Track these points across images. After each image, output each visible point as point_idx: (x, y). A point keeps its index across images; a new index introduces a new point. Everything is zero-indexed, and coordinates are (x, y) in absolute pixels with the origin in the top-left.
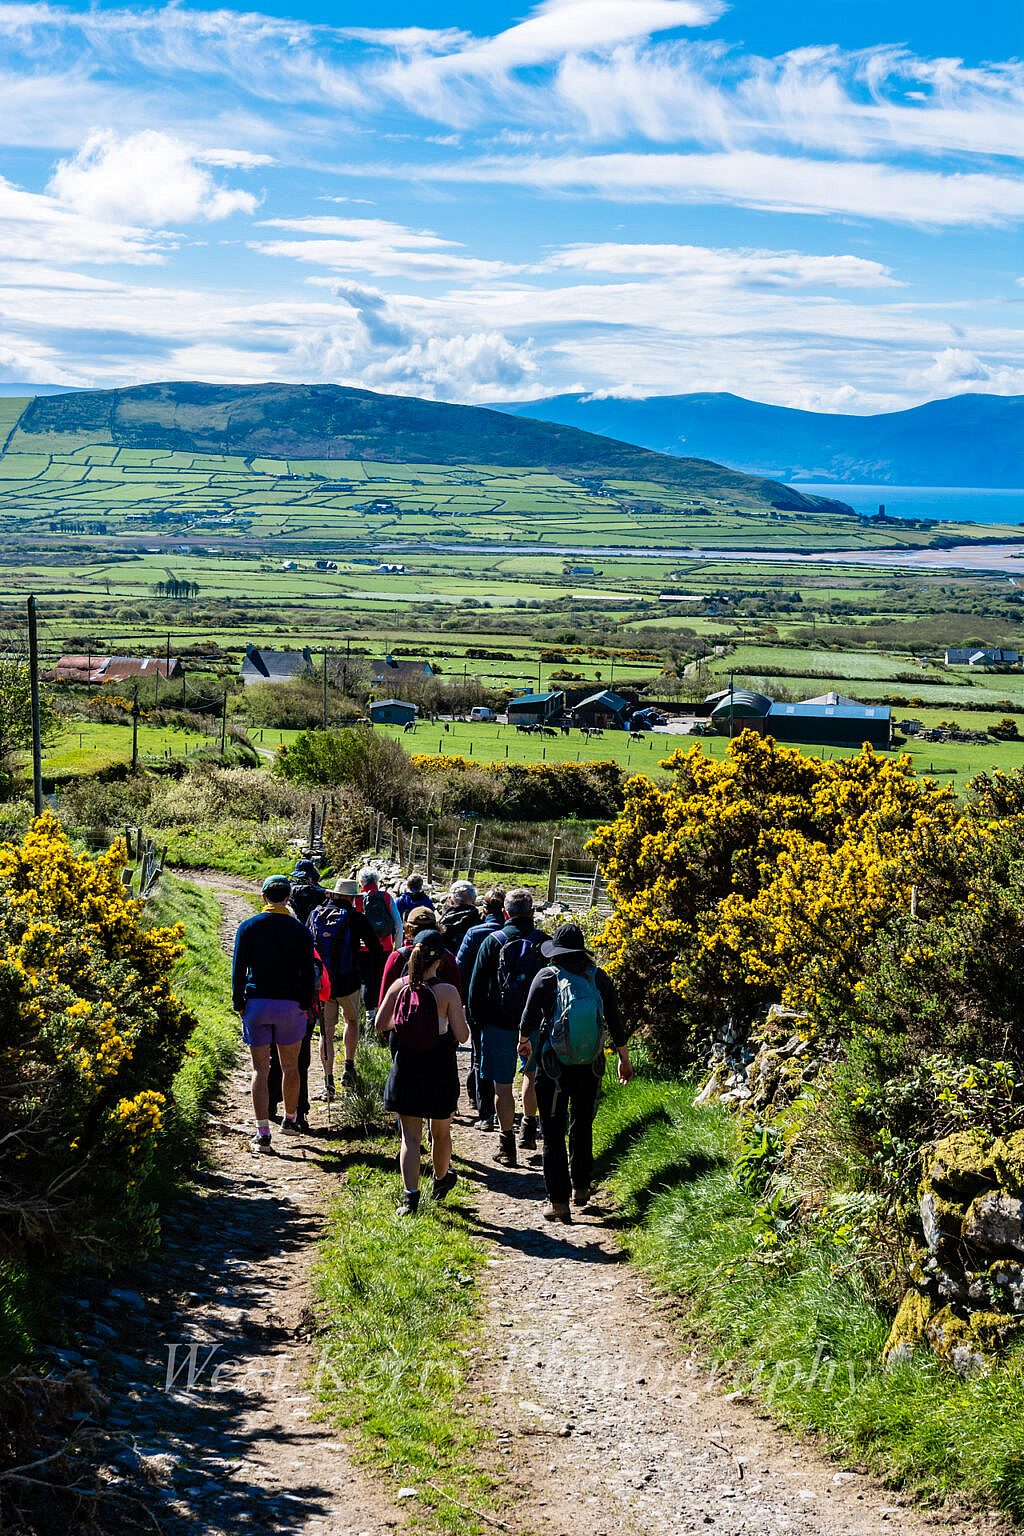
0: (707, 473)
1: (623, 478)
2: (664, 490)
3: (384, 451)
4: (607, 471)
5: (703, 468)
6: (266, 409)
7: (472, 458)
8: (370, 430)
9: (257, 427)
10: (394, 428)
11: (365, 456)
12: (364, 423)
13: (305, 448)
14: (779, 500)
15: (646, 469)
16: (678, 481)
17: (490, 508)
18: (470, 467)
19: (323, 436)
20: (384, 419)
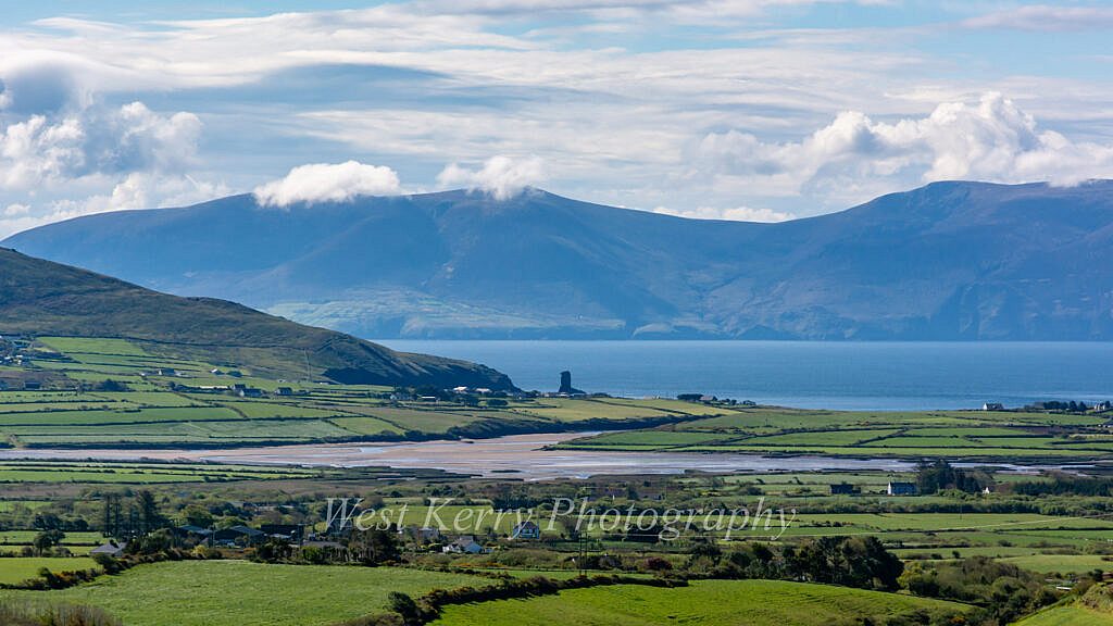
0: (223, 322)
1: (75, 334)
2: (141, 353)
4: (50, 321)
5: (219, 313)
14: (341, 364)
15: (120, 317)
16: (170, 337)
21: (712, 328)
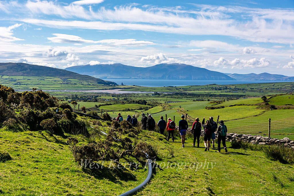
0: (87, 77)
2: (78, 80)
3: (28, 74)
5: (87, 76)
6: (8, 67)
7: (44, 75)
8: (26, 71)
9: (5, 70)
10: (31, 70)
11: (25, 75)
12: (26, 69)
13: (13, 74)
14: (99, 82)
15: (76, 77)
16: (82, 79)
17: (37, 84)
18: (44, 77)
19: (17, 72)
20: (29, 69)
21: (138, 78)
